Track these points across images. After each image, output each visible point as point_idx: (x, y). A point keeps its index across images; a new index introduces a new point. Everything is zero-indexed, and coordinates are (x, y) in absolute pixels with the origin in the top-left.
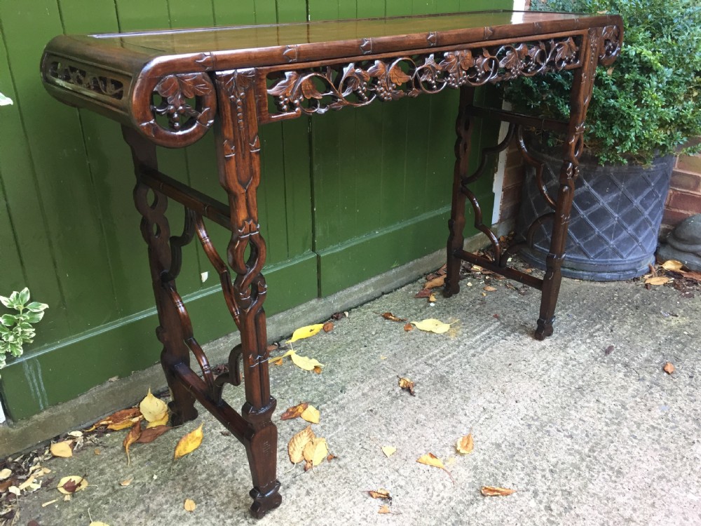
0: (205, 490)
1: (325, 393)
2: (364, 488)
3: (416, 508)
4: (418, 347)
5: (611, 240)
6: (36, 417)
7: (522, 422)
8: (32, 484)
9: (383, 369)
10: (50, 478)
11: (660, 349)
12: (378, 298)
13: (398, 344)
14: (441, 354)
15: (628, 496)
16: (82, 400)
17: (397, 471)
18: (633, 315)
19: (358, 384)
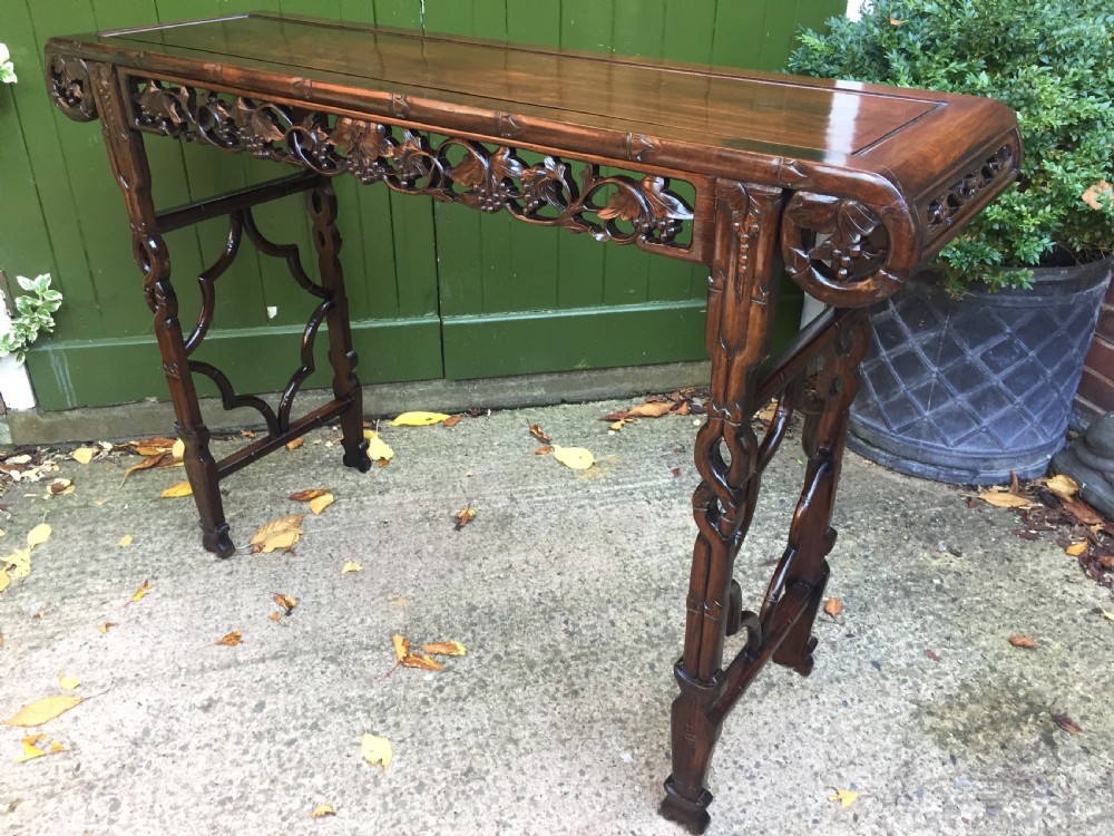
0: (152, 534)
1: (362, 489)
2: (283, 591)
3: (309, 629)
4: (525, 476)
5: (926, 409)
6: (67, 413)
7: (536, 596)
8: (32, 475)
9: (454, 486)
10: (54, 475)
11: (857, 586)
12: (553, 405)
13: (507, 464)
14: (543, 492)
15: (549, 718)
16: (117, 412)
17: (334, 588)
18: (886, 531)
19: (407, 491)
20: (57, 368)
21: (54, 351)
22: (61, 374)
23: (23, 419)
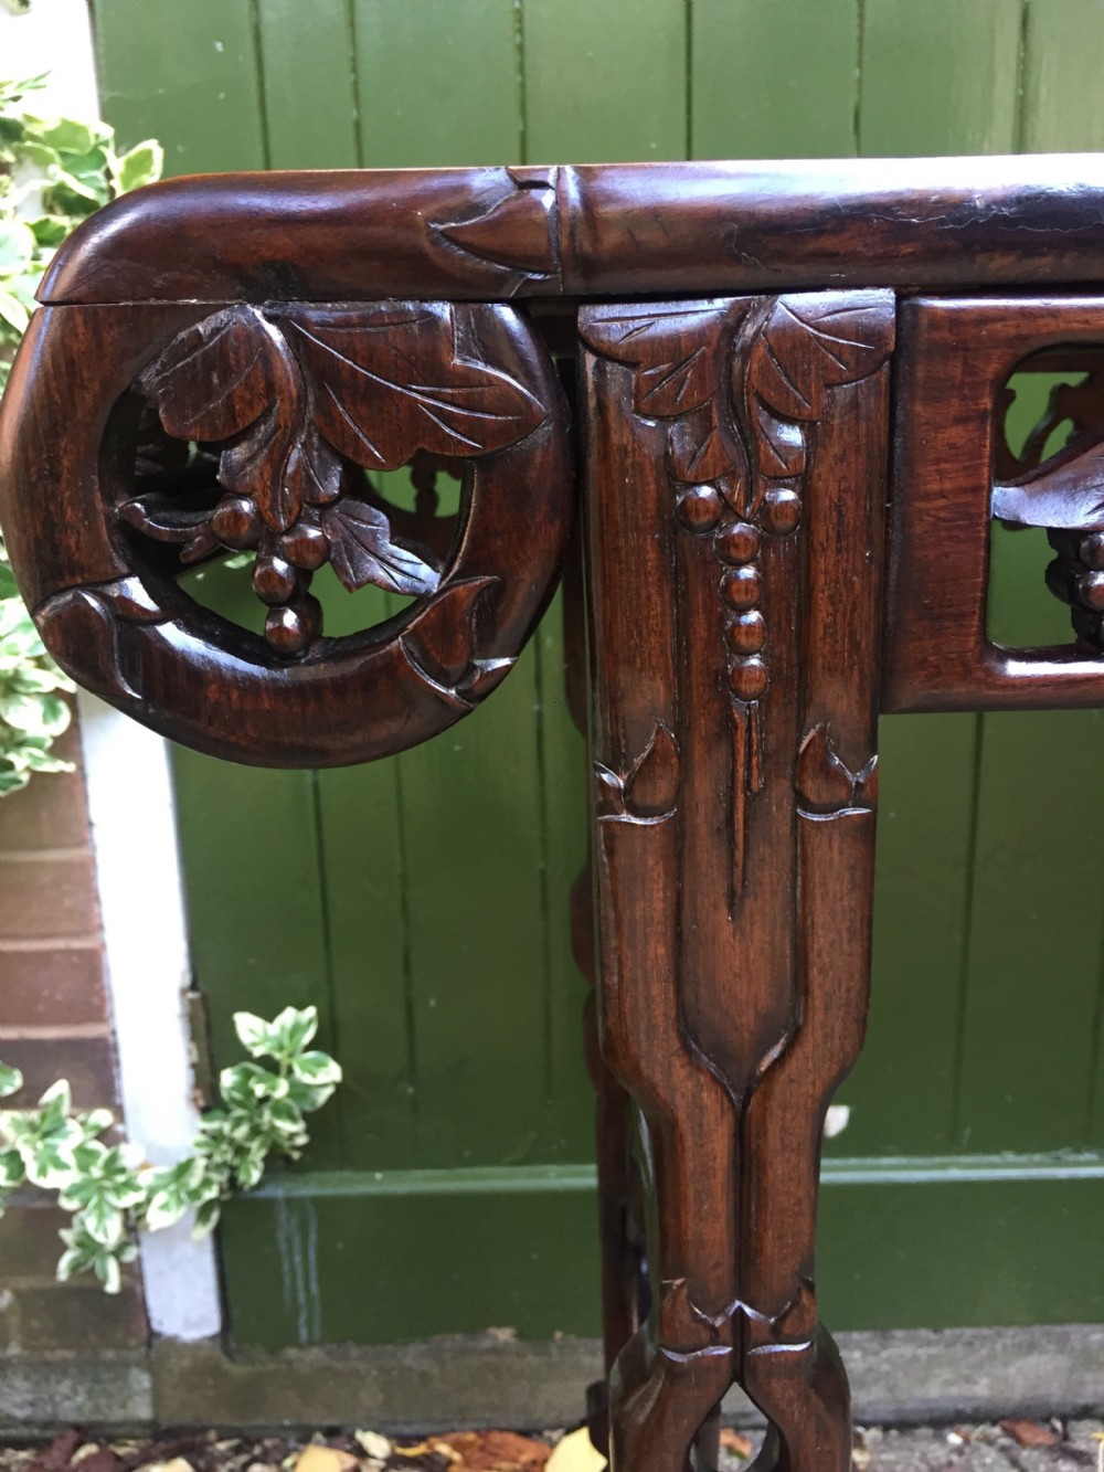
16: (413, 1356)
20: (289, 1241)
21: (291, 1202)
22: (298, 1258)
23: (186, 1362)
